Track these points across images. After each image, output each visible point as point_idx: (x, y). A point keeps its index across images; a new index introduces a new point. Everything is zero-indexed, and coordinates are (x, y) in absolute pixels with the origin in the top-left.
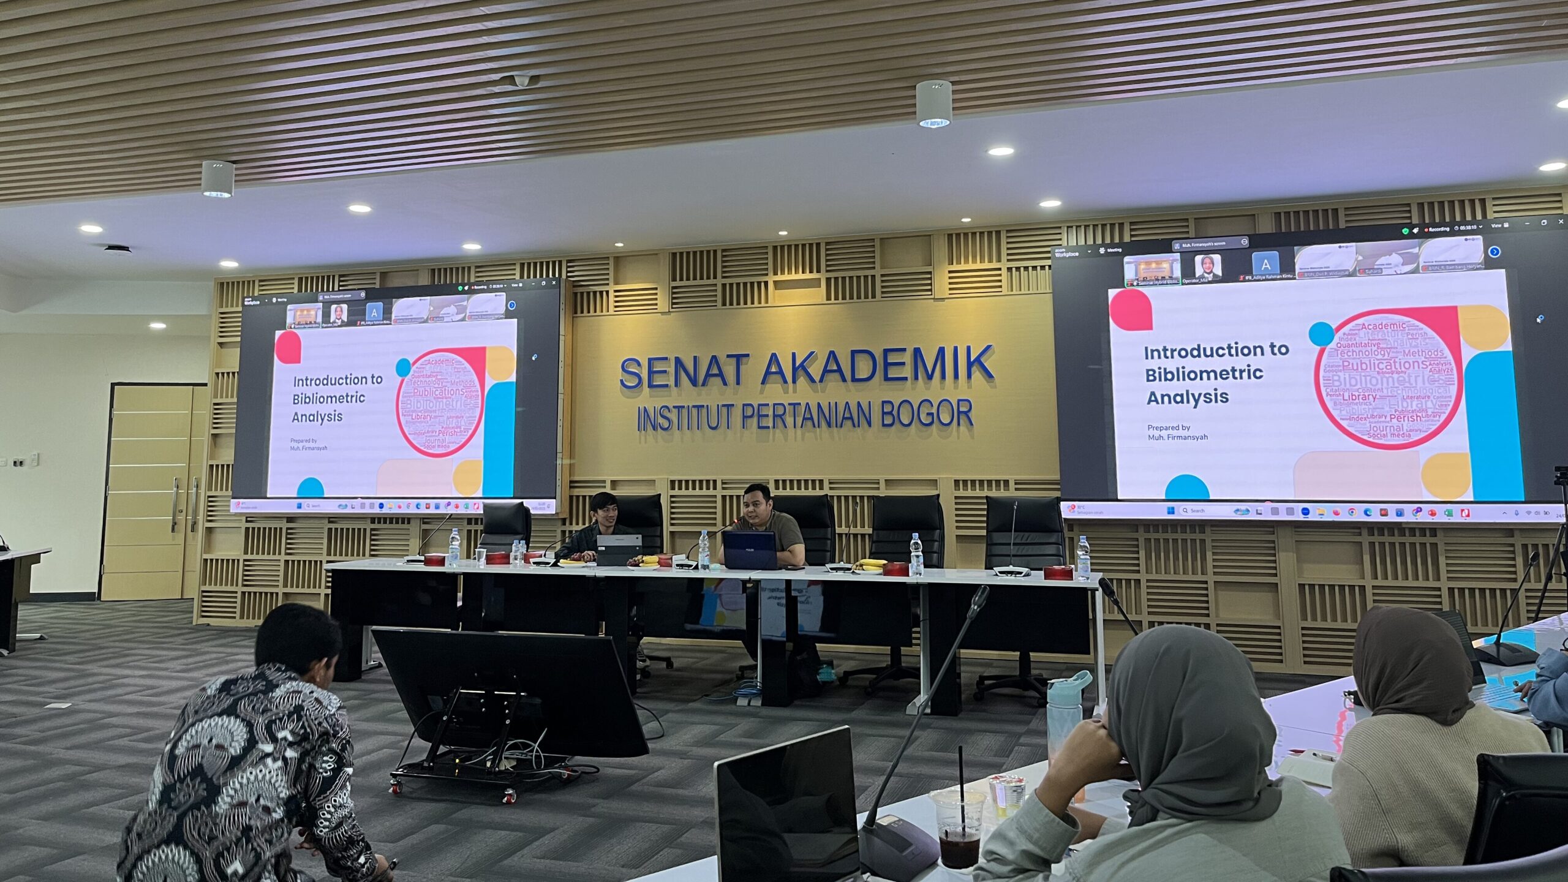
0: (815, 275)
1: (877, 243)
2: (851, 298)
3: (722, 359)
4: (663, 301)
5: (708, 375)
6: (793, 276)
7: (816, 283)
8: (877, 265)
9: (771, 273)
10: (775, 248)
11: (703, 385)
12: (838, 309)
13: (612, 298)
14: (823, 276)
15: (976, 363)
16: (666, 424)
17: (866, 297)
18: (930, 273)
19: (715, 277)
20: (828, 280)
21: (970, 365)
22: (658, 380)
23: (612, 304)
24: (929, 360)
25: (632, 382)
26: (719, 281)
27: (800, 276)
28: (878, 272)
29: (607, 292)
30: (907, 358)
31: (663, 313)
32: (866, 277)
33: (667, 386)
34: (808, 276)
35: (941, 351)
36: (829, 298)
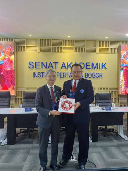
0: (72, 47)
1: (85, 41)
2: (80, 52)
3: (52, 63)
4: (38, 49)
5: (49, 66)
6: (68, 47)
7: (72, 48)
8: (85, 46)
9: (63, 45)
10: (64, 40)
11: (48, 68)
12: (77, 54)
13: (26, 48)
14: (74, 47)
15: (103, 66)
16: (39, 76)
17: (83, 52)
18: (95, 48)
19: (50, 45)
20: (75, 48)
21: (102, 66)
22: (37, 67)
23: (26, 49)
24: (95, 65)
25: (31, 67)
26: (51, 46)
27: (69, 47)
28: (85, 47)
29: (25, 47)
30: (90, 64)
31: (38, 52)
32: (83, 48)
33: (40, 68)
34: (71, 47)
35: (97, 63)
36: (75, 52)
